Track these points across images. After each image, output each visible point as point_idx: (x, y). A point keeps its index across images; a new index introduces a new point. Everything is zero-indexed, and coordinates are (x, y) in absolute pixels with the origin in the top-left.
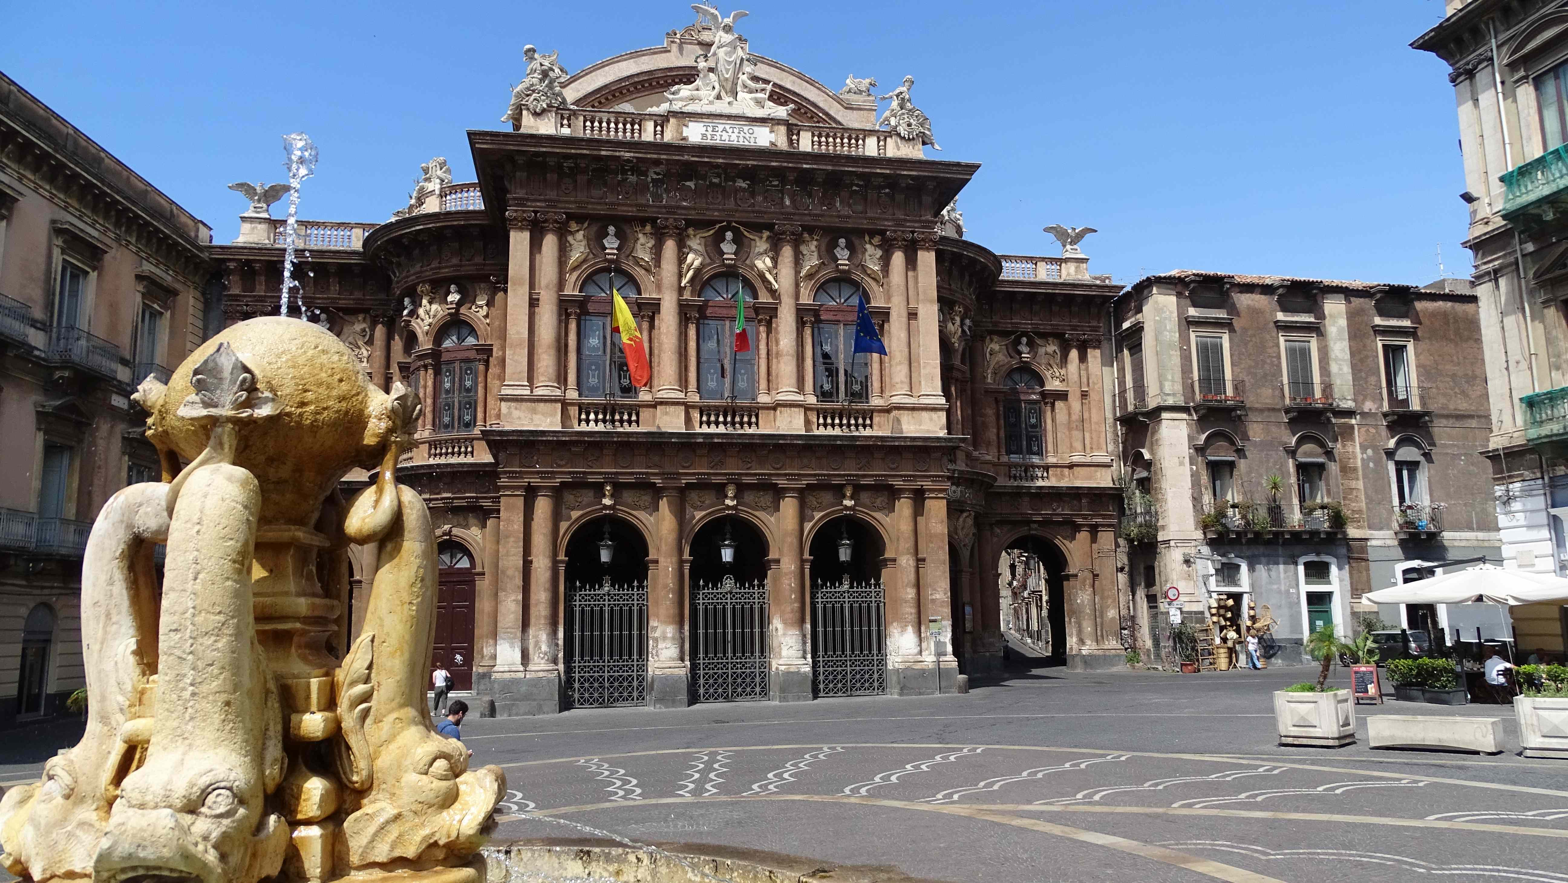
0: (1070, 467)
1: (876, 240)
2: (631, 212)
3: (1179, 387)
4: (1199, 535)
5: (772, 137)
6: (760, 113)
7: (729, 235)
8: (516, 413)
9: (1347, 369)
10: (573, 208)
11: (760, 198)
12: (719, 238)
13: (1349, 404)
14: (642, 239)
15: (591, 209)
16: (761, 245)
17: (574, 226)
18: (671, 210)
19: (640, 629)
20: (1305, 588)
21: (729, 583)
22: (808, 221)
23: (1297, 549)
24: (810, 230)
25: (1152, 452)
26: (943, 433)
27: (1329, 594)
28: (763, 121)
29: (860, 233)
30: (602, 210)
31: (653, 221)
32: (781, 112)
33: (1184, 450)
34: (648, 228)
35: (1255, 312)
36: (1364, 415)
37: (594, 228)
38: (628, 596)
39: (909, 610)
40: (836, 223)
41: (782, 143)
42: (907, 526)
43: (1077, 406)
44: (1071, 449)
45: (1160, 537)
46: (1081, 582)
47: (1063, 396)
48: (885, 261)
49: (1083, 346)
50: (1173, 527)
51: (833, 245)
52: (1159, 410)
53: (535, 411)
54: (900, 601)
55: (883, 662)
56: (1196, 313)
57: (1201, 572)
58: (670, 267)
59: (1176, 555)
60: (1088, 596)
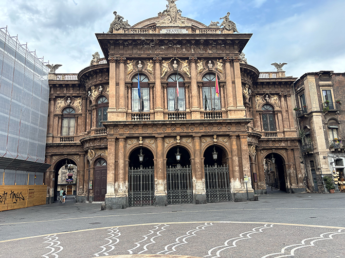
0: (284, 132)
2: (145, 56)
3: (318, 106)
4: (328, 150)
5: (187, 32)
6: (183, 25)
7: (175, 62)
8: (112, 117)
10: (128, 56)
11: (184, 50)
12: (172, 63)
15: (133, 56)
18: (157, 55)
19: (152, 181)
21: (179, 167)
22: (199, 56)
25: (310, 126)
26: (244, 117)
28: (184, 27)
30: (137, 56)
32: (190, 24)
33: (321, 125)
37: (135, 62)
38: (148, 171)
39: (237, 174)
40: (207, 56)
41: (190, 33)
42: (235, 147)
43: (285, 114)
44: (284, 127)
45: (315, 151)
46: (289, 167)
47: (280, 112)
48: (224, 66)
49: (285, 97)
50: (319, 148)
51: (207, 63)
52: (312, 112)
53: (118, 116)
54: (233, 171)
55: (229, 191)
56: (321, 83)
57: (330, 162)
58: (158, 72)
59: (321, 157)
60: (292, 170)
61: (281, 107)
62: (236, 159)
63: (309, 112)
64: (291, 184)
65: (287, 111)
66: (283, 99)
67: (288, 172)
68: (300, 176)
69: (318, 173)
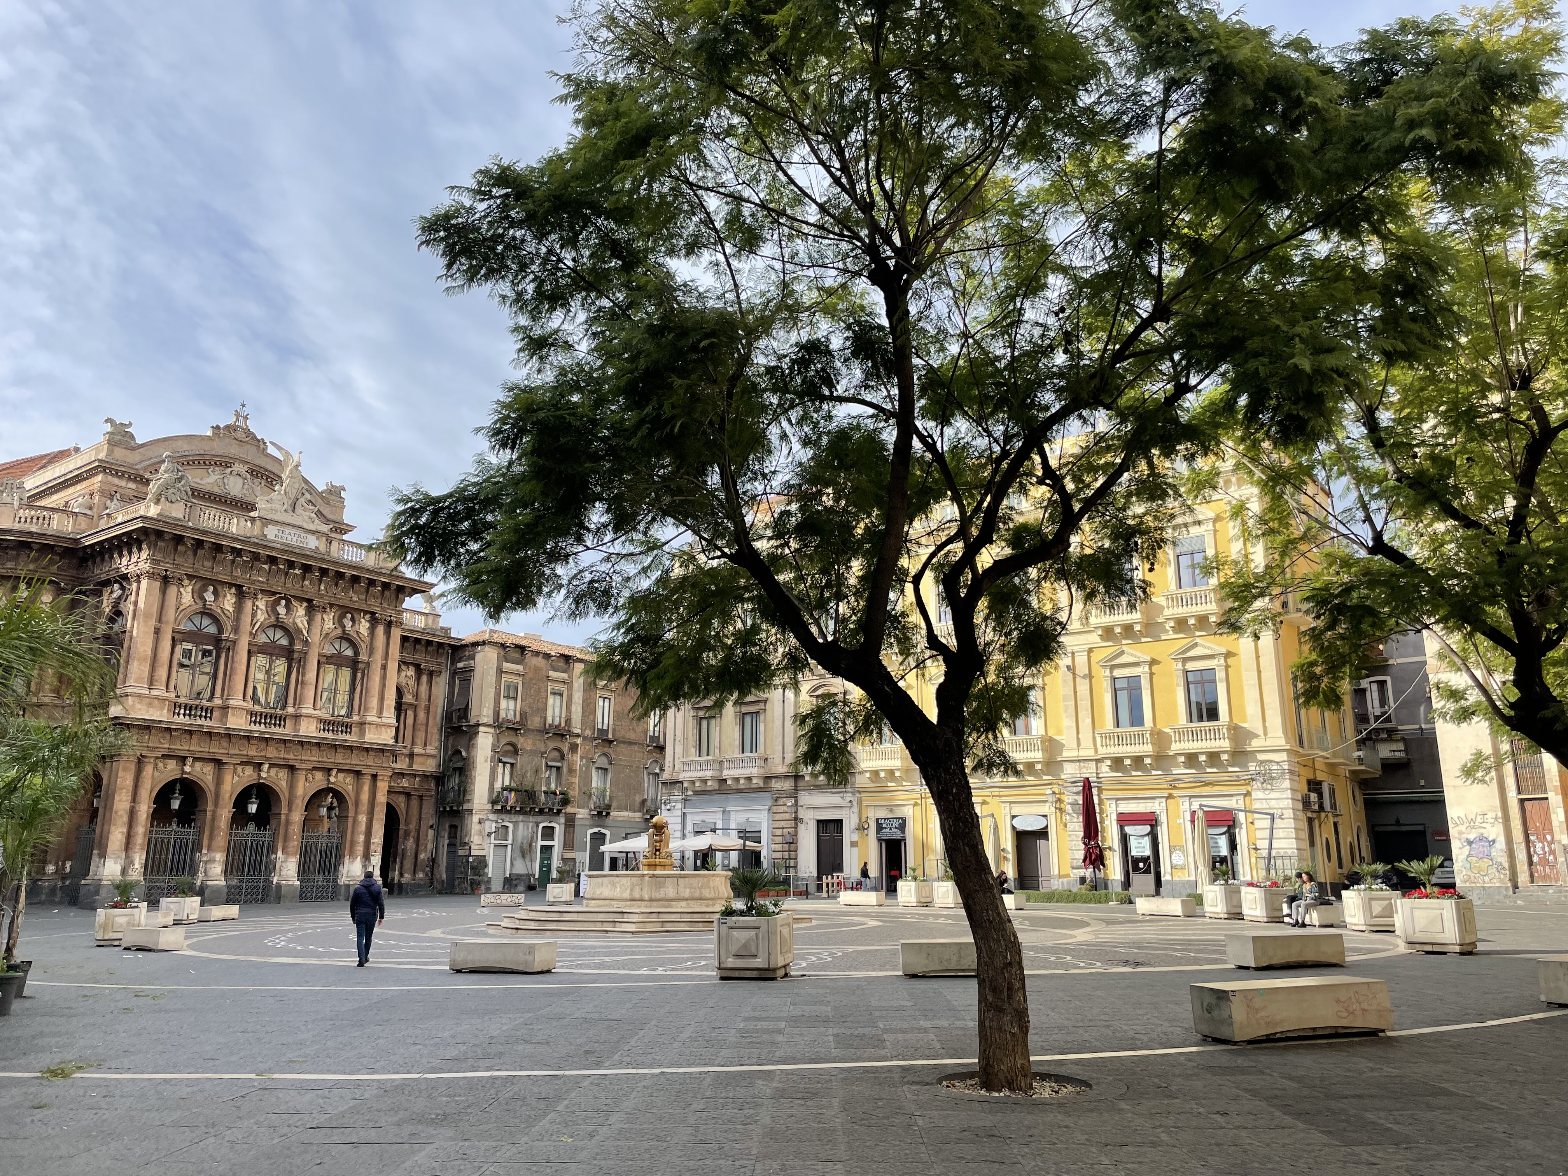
0: (411, 755)
1: (368, 617)
2: (226, 579)
3: (491, 712)
4: (489, 807)
5: (317, 543)
6: (312, 527)
7: (283, 602)
8: (138, 706)
9: (580, 710)
10: (189, 571)
11: (307, 583)
12: (277, 602)
13: (578, 731)
14: (229, 597)
15: (202, 573)
16: (300, 611)
17: (186, 582)
18: (254, 582)
20: (541, 843)
21: (251, 827)
22: (333, 601)
23: (539, 818)
24: (331, 605)
25: (468, 751)
26: (391, 742)
27: (551, 847)
28: (313, 532)
29: (359, 611)
30: (208, 575)
31: (239, 587)
32: (325, 528)
33: (488, 752)
34: (233, 590)
35: (537, 669)
36: (585, 738)
37: (198, 585)
38: (189, 834)
39: (360, 849)
40: (348, 604)
41: (323, 548)
42: (365, 797)
43: (422, 715)
44: (413, 743)
45: (466, 807)
46: (407, 834)
47: (415, 707)
48: (372, 630)
49: (431, 674)
50: (476, 801)
51: (342, 617)
52: (478, 725)
53: (150, 705)
54: (353, 843)
55: (335, 880)
56: (507, 666)
57: (487, 831)
58: (246, 619)
59: (475, 818)
60: (410, 843)
61: (416, 696)
62: (363, 819)
63: (473, 721)
64: (401, 875)
65: (428, 708)
66: (424, 678)
67: (401, 847)
68: (422, 856)
69: (461, 852)
